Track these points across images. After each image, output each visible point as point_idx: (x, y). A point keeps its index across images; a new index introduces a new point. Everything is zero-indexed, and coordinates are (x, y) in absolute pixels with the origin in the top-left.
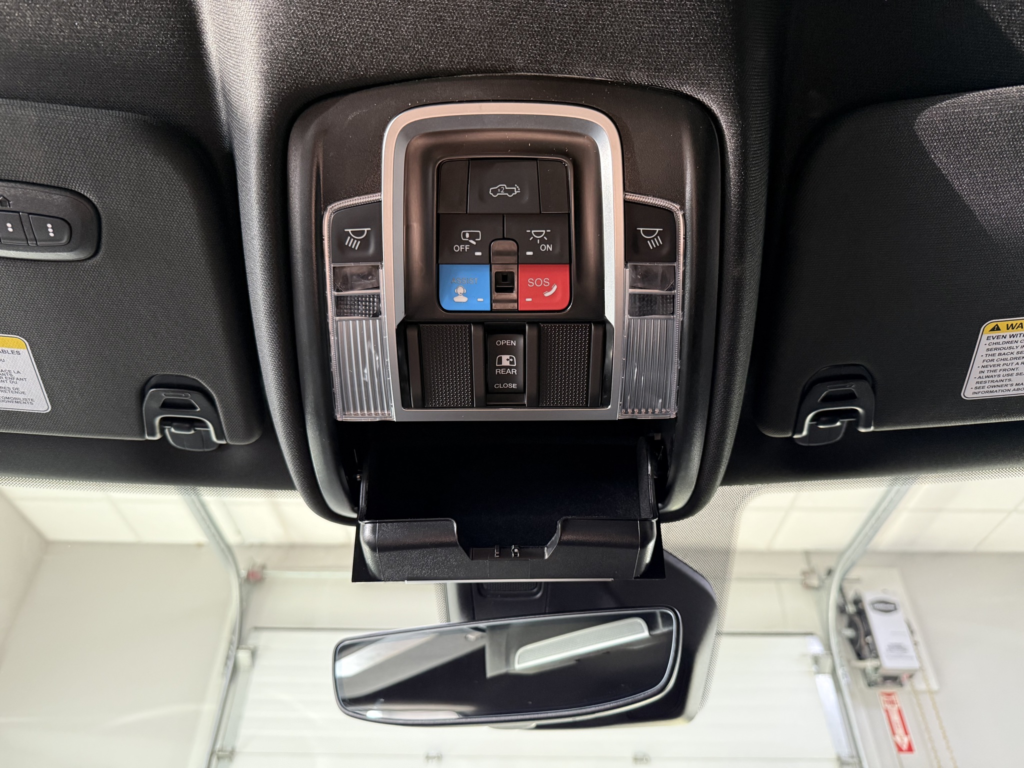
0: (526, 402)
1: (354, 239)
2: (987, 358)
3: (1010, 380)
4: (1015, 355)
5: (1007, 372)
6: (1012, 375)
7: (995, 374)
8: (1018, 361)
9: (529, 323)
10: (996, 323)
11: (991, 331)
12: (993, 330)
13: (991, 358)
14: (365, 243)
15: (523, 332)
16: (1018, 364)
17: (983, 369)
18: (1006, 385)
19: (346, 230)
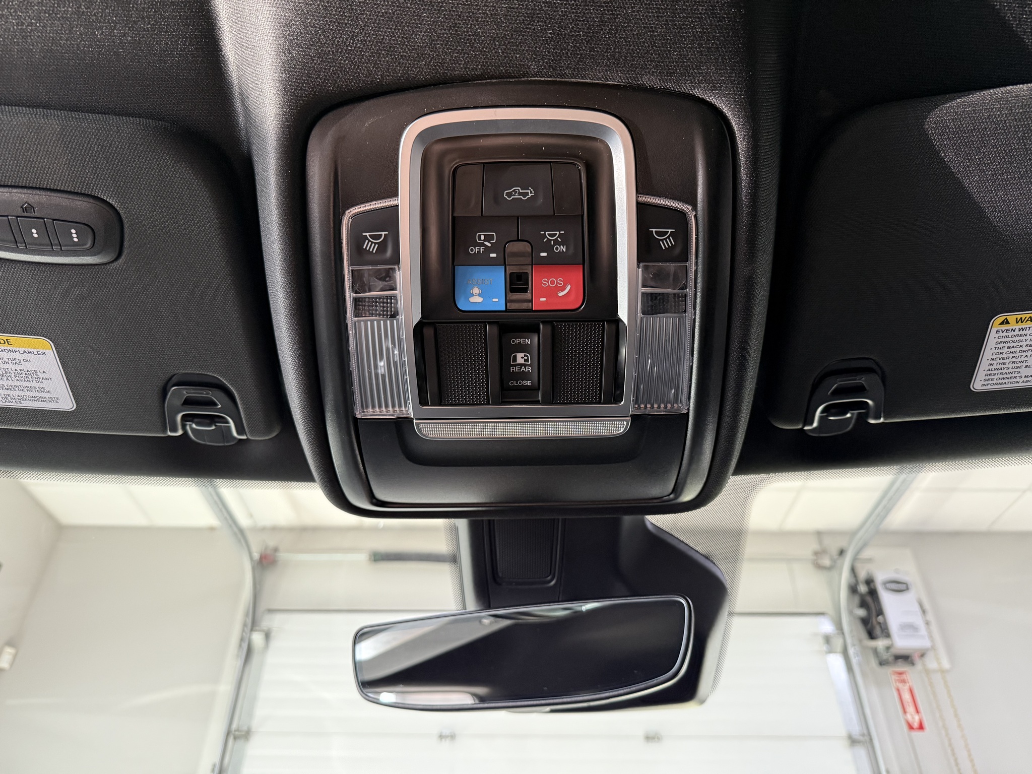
0: (540, 398)
1: (372, 243)
2: (997, 351)
3: (1019, 372)
4: (1024, 348)
5: (1016, 365)
6: (1021, 367)
7: (1004, 366)
8: (1027, 354)
9: (543, 322)
10: (1005, 317)
11: (1000, 324)
12: (1002, 323)
13: (1000, 351)
14: (382, 247)
15: (537, 331)
16: (1027, 356)
17: (992, 362)
18: (1015, 377)
19: (364, 234)
